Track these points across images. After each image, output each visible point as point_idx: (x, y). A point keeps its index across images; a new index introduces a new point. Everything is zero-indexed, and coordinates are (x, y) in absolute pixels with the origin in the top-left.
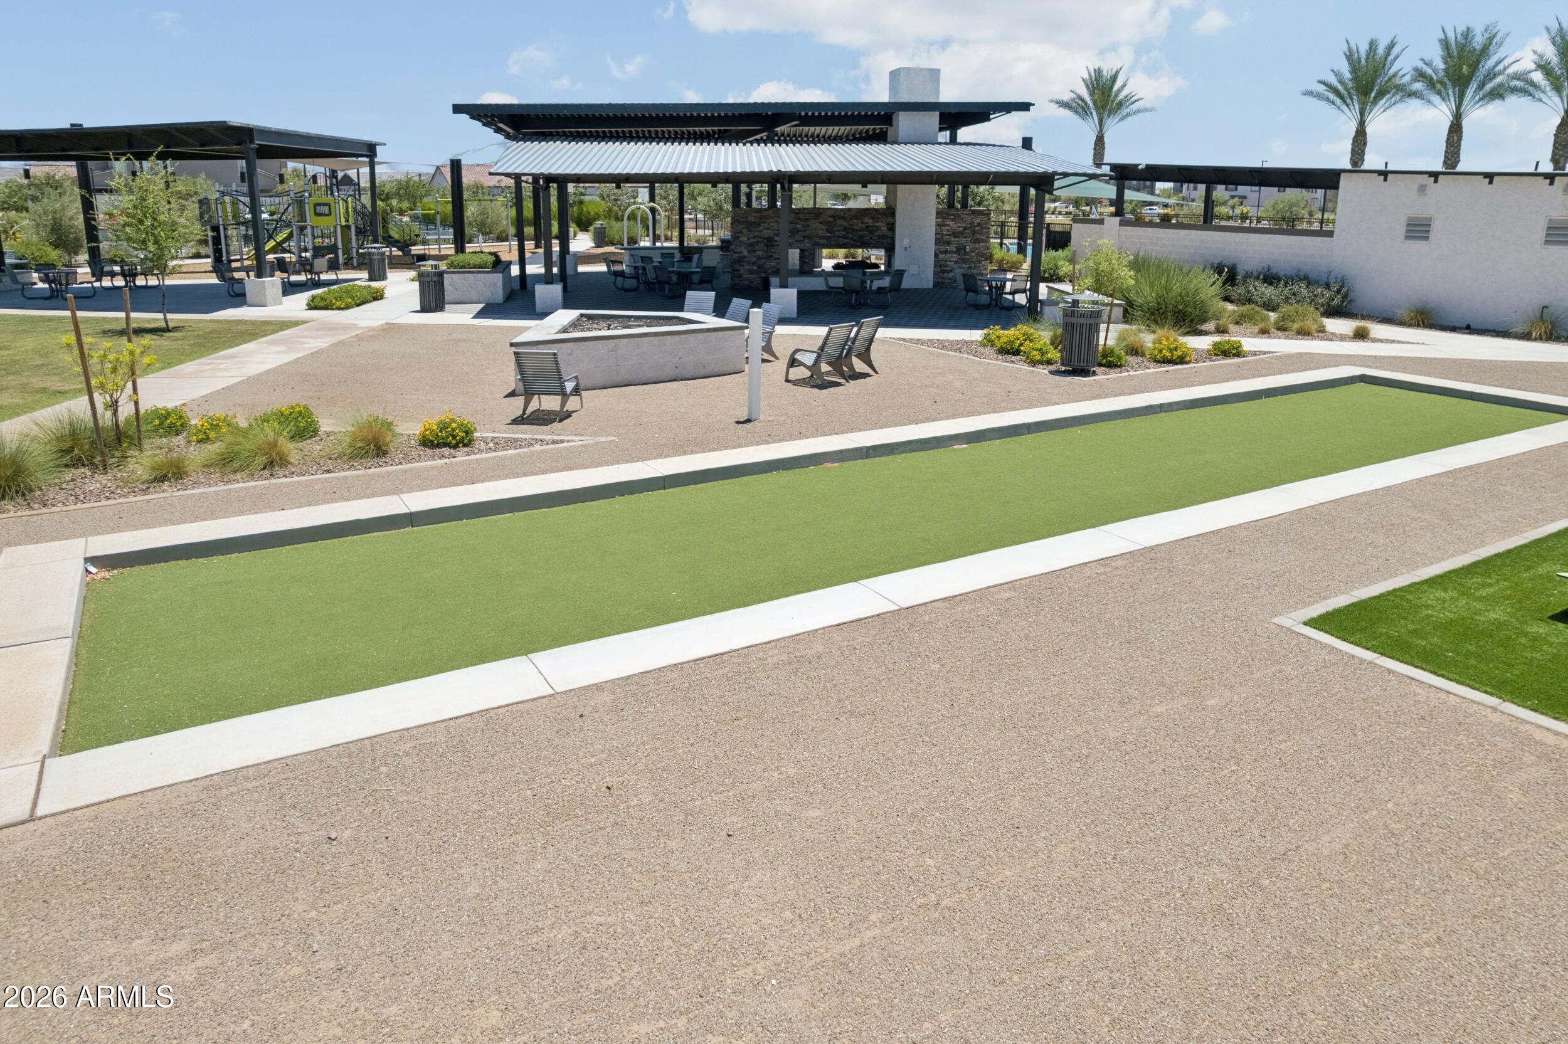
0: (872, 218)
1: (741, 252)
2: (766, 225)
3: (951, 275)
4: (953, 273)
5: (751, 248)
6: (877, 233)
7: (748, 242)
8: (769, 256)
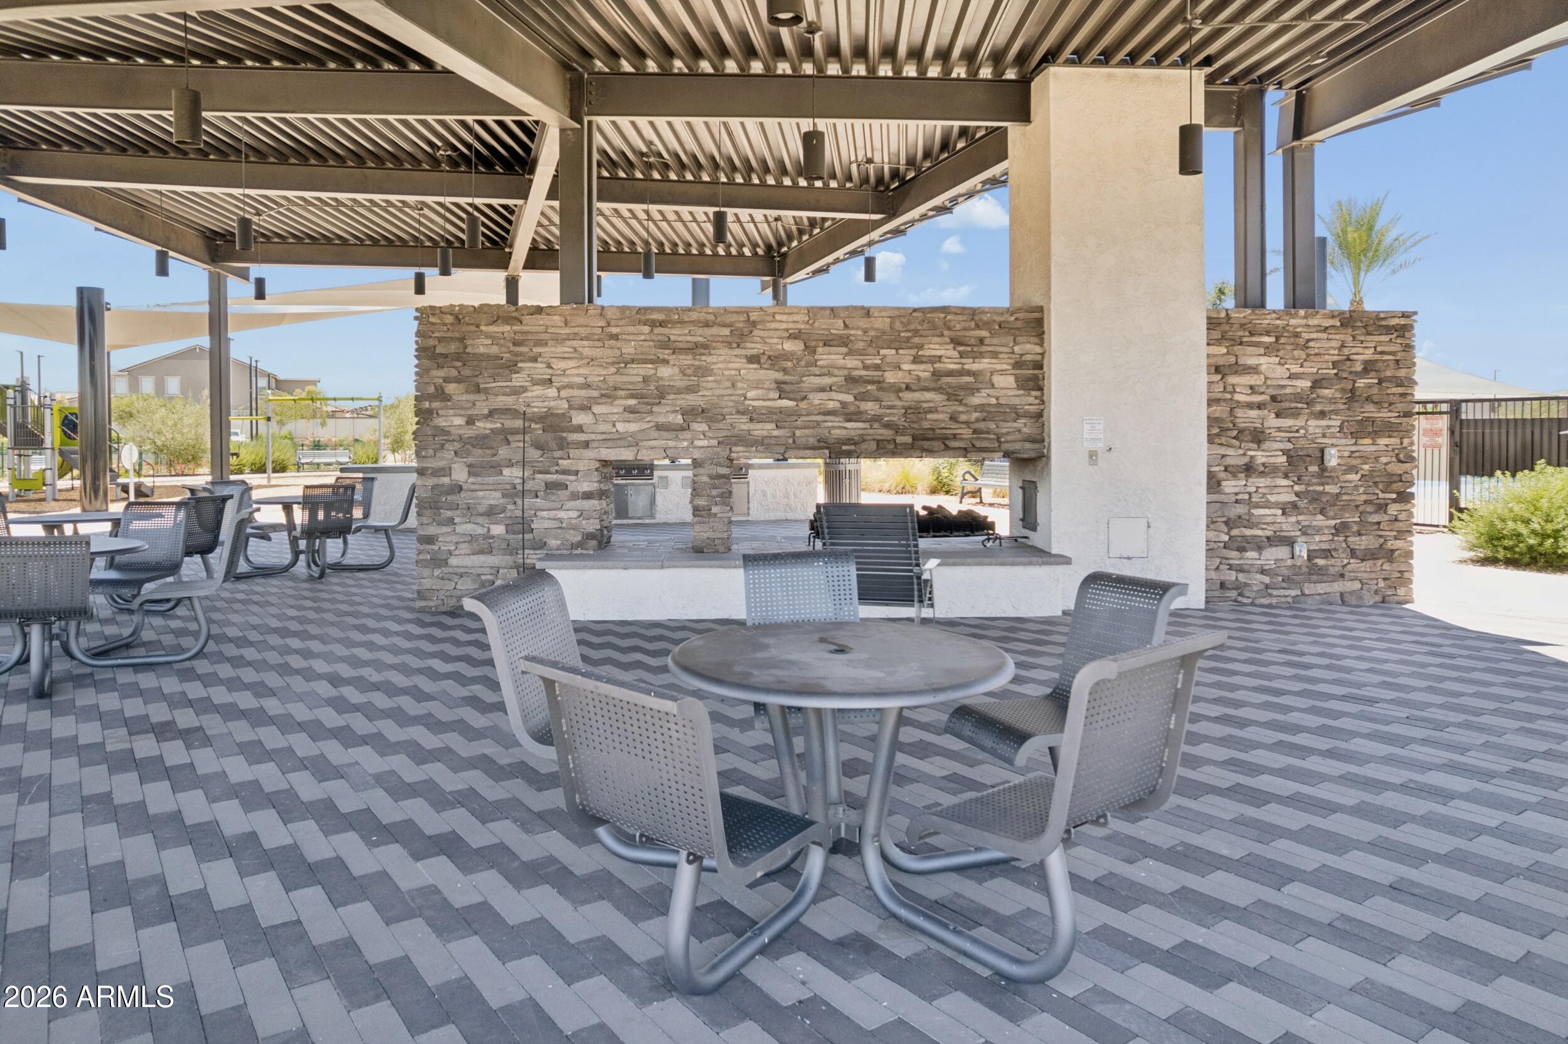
0: (956, 342)
1: (446, 471)
2: (539, 369)
3: (1274, 555)
4: (1282, 552)
5: (478, 455)
6: (975, 400)
7: (468, 432)
8: (554, 486)
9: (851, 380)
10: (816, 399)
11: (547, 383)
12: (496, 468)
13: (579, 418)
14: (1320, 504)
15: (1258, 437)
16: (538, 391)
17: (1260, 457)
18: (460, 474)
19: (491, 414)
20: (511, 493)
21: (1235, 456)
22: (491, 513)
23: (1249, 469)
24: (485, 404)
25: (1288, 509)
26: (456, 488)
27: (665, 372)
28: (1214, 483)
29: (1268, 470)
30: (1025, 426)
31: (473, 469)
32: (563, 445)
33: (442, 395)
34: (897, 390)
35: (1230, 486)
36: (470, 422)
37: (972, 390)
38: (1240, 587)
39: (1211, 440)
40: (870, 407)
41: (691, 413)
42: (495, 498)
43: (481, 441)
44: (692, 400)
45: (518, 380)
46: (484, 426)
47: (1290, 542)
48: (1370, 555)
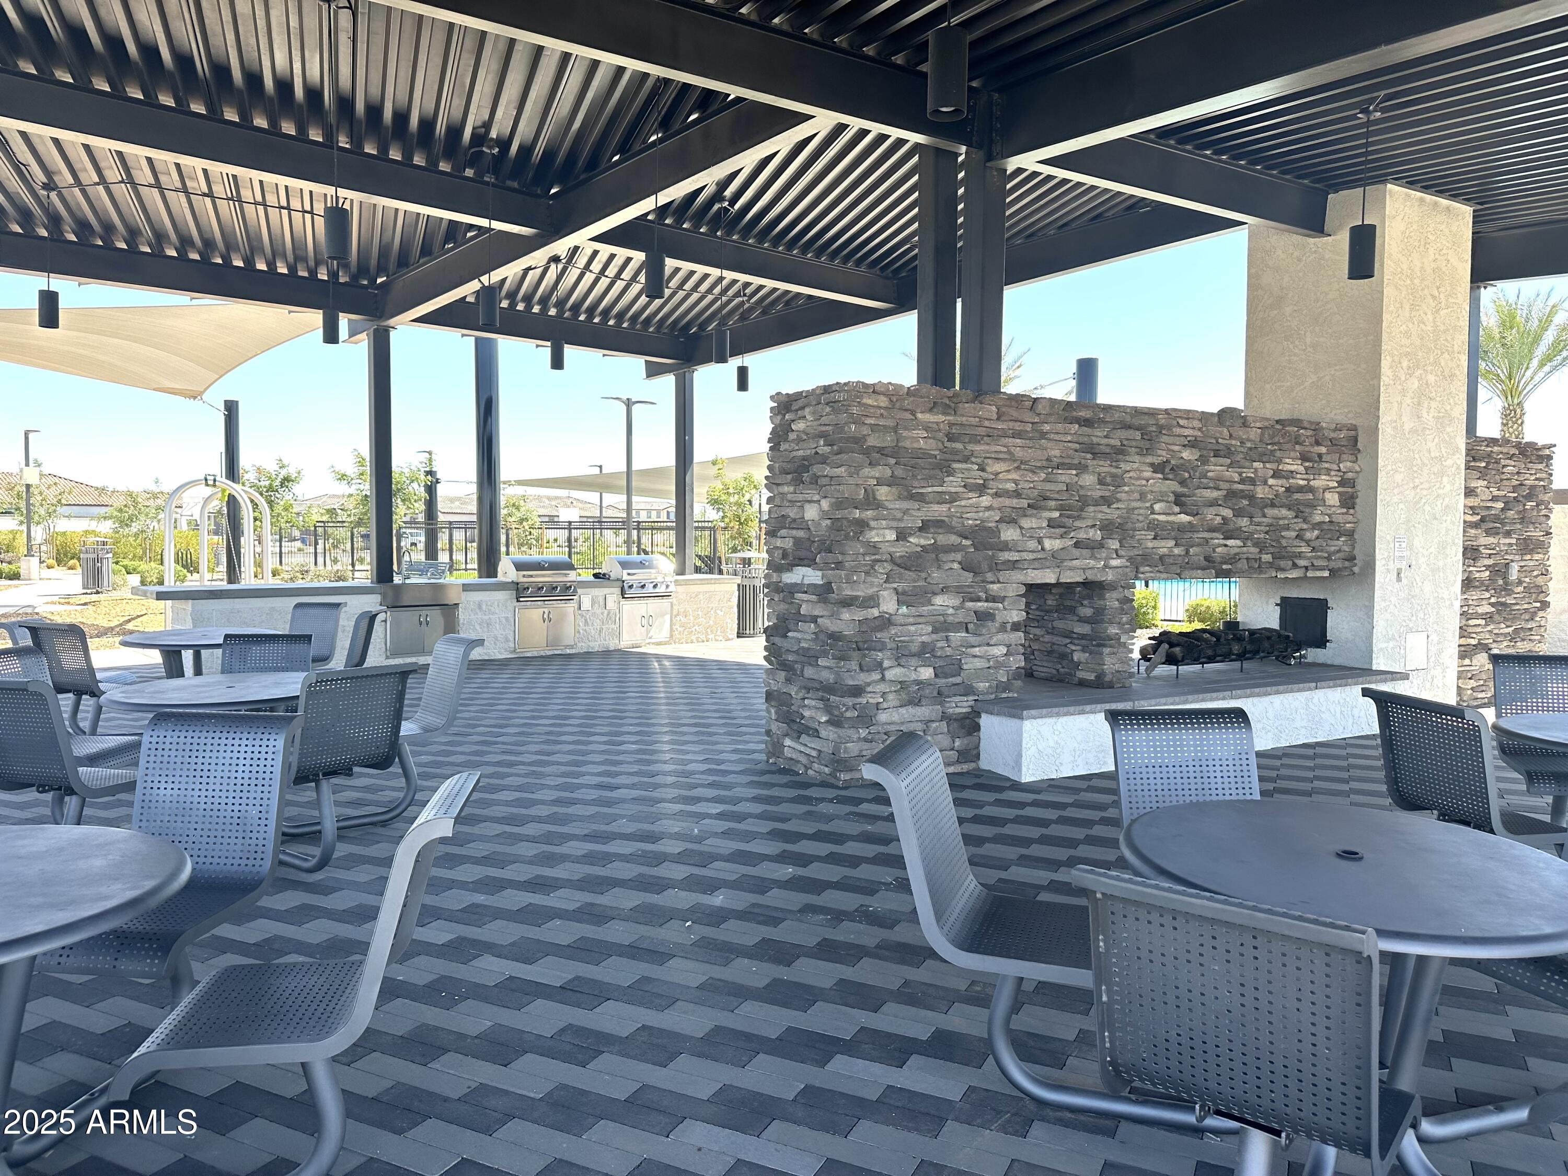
0: (1304, 458)
1: (872, 601)
2: (973, 472)
3: (1479, 661)
4: (1483, 659)
5: (908, 580)
6: (1314, 518)
7: (900, 550)
8: (983, 617)
9: (1232, 494)
10: (1206, 513)
11: (981, 489)
12: (927, 596)
13: (1009, 534)
14: (1504, 613)
15: (1474, 554)
16: (973, 499)
18: (889, 604)
19: (925, 527)
20: (942, 626)
23: (1468, 584)
24: (918, 515)
25: (1487, 619)
26: (886, 622)
27: (1088, 480)
29: (1478, 584)
30: (1344, 545)
31: (903, 598)
32: (996, 567)
33: (871, 501)
34: (1263, 505)
36: (902, 536)
37: (1312, 507)
39: (1462, 557)
40: (1244, 522)
41: (1107, 527)
42: (925, 634)
43: (912, 561)
44: (1109, 513)
45: (953, 484)
46: (916, 542)
47: (1488, 649)
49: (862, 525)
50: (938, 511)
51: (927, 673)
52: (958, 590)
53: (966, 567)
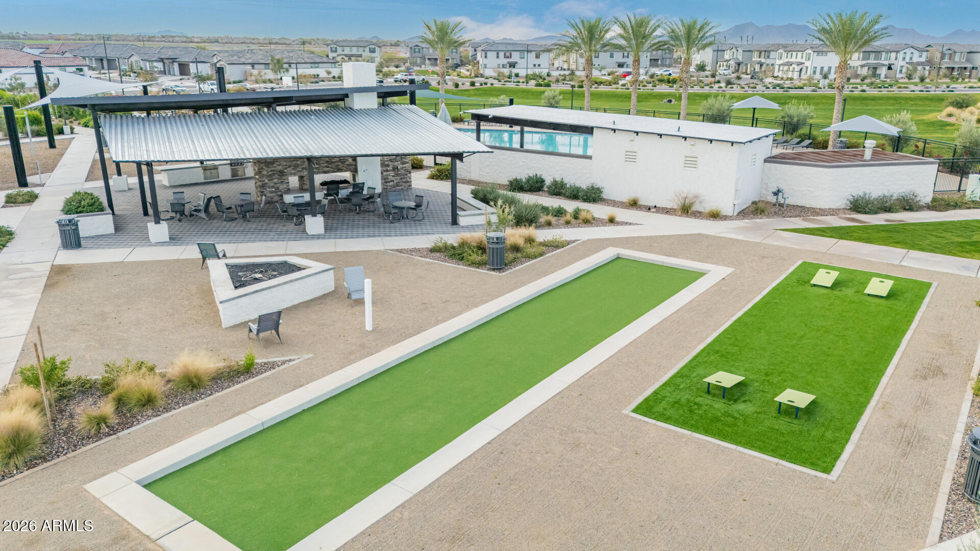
1: (264, 181)
2: (278, 163)
3: (391, 184)
4: (392, 183)
5: (270, 178)
6: (346, 163)
7: (267, 174)
8: (282, 182)
9: (327, 162)
10: (322, 165)
11: (280, 165)
12: (272, 180)
13: (285, 171)
14: (398, 175)
15: (388, 166)
16: (278, 167)
17: (389, 169)
18: (267, 181)
19: (271, 171)
20: (275, 183)
21: (385, 169)
22: (273, 187)
23: (387, 171)
24: (270, 170)
25: (393, 176)
26: (266, 183)
27: (298, 162)
28: (382, 173)
29: (390, 171)
30: (354, 167)
31: (269, 180)
32: (283, 175)
33: (262, 169)
34: (334, 163)
35: (384, 173)
36: (268, 172)
37: (345, 162)
38: (386, 189)
39: (381, 167)
40: (330, 165)
41: (303, 169)
42: (273, 184)
43: (270, 176)
44: (303, 166)
45: (275, 165)
46: (270, 173)
47: (393, 181)
48: (405, 182)
49: (261, 172)
50: (272, 169)
51: (274, 189)
52: (277, 178)
53: (279, 175)
